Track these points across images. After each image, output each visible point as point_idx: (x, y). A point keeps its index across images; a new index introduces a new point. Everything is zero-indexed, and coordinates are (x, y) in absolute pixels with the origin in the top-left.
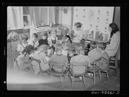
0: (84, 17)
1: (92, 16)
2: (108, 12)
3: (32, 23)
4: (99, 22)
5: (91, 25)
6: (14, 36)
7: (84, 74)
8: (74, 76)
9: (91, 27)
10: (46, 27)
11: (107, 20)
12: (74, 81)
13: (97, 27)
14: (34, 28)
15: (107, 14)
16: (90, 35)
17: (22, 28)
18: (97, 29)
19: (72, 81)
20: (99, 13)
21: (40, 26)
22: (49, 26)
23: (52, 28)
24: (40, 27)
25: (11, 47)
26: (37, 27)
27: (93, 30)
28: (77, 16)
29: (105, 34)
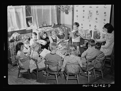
0: (84, 17)
1: (90, 16)
2: (105, 13)
3: (35, 24)
4: (97, 22)
5: (90, 25)
6: (16, 37)
7: (78, 73)
8: (68, 75)
9: (90, 27)
10: (48, 27)
11: (105, 20)
12: (68, 79)
13: (95, 27)
14: (36, 28)
15: (105, 15)
16: (88, 35)
17: (25, 29)
18: (96, 29)
19: (66, 80)
20: (97, 13)
21: (42, 26)
22: (51, 26)
23: (53, 29)
24: (42, 28)
25: (14, 47)
26: (39, 28)
27: (91, 30)
28: (77, 16)
29: (103, 34)
